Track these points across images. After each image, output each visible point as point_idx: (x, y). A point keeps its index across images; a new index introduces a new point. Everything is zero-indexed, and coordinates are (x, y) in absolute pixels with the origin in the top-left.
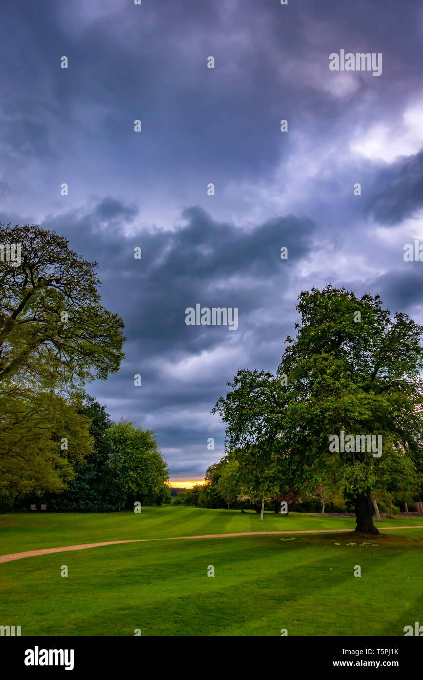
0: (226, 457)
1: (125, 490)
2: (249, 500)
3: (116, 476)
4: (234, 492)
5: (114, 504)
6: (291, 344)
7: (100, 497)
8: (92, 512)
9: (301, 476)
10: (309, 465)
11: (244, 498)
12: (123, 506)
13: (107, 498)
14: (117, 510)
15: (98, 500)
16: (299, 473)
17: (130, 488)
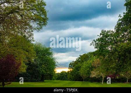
0: (79, 58)
1: (41, 73)
2: (95, 77)
3: (37, 67)
4: (89, 73)
5: (36, 78)
6: (121, 18)
7: (31, 76)
8: (28, 82)
9: (123, 67)
10: (126, 64)
11: (93, 76)
12: (40, 79)
13: (34, 76)
14: (38, 81)
15: (30, 77)
16: (122, 66)
17: (43, 72)
